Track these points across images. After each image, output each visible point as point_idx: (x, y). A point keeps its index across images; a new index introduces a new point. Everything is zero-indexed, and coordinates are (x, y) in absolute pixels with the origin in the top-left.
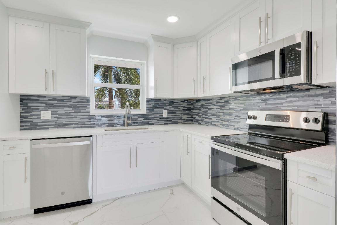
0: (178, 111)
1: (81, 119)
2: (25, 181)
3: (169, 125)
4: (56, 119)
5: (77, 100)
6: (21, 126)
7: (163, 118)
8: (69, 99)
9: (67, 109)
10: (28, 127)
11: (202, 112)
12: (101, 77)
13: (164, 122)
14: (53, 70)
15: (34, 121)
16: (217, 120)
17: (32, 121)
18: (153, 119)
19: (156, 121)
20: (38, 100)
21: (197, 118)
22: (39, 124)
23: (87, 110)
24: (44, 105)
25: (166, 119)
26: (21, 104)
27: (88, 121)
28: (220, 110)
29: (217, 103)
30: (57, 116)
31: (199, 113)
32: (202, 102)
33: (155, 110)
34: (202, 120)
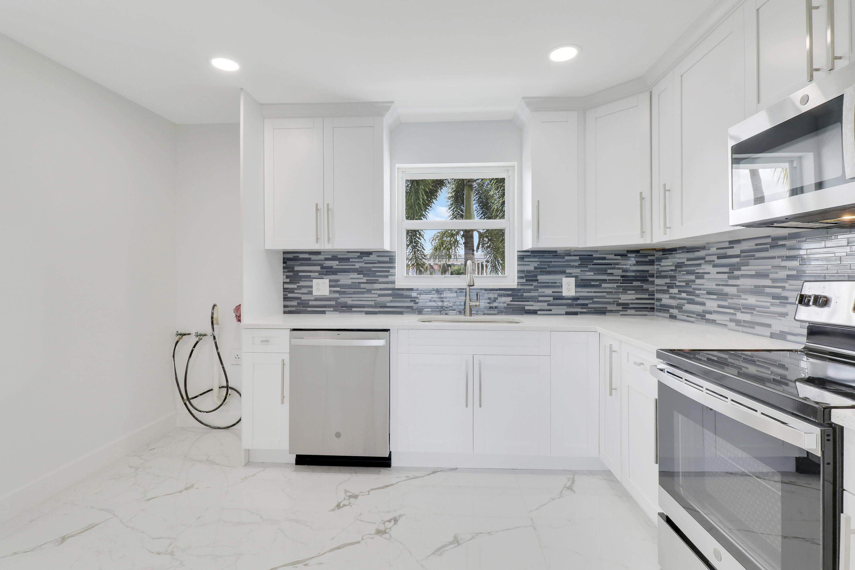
0: (606, 280)
1: (380, 295)
2: (283, 403)
3: (579, 316)
4: (337, 295)
5: (373, 257)
6: (285, 306)
7: (563, 298)
8: (359, 257)
9: (355, 275)
10: (294, 309)
11: (678, 284)
12: (450, 202)
13: (565, 309)
14: (328, 204)
15: (304, 297)
16: (719, 306)
17: (300, 298)
18: (535, 299)
19: (544, 306)
20: (309, 259)
21: (666, 300)
22: (311, 303)
23: (390, 278)
24: (318, 268)
25: (570, 301)
26: (284, 268)
27: (391, 301)
28: (729, 278)
29: (718, 258)
30: (338, 289)
31: (670, 286)
32: (678, 256)
33: (539, 277)
34: (679, 307)
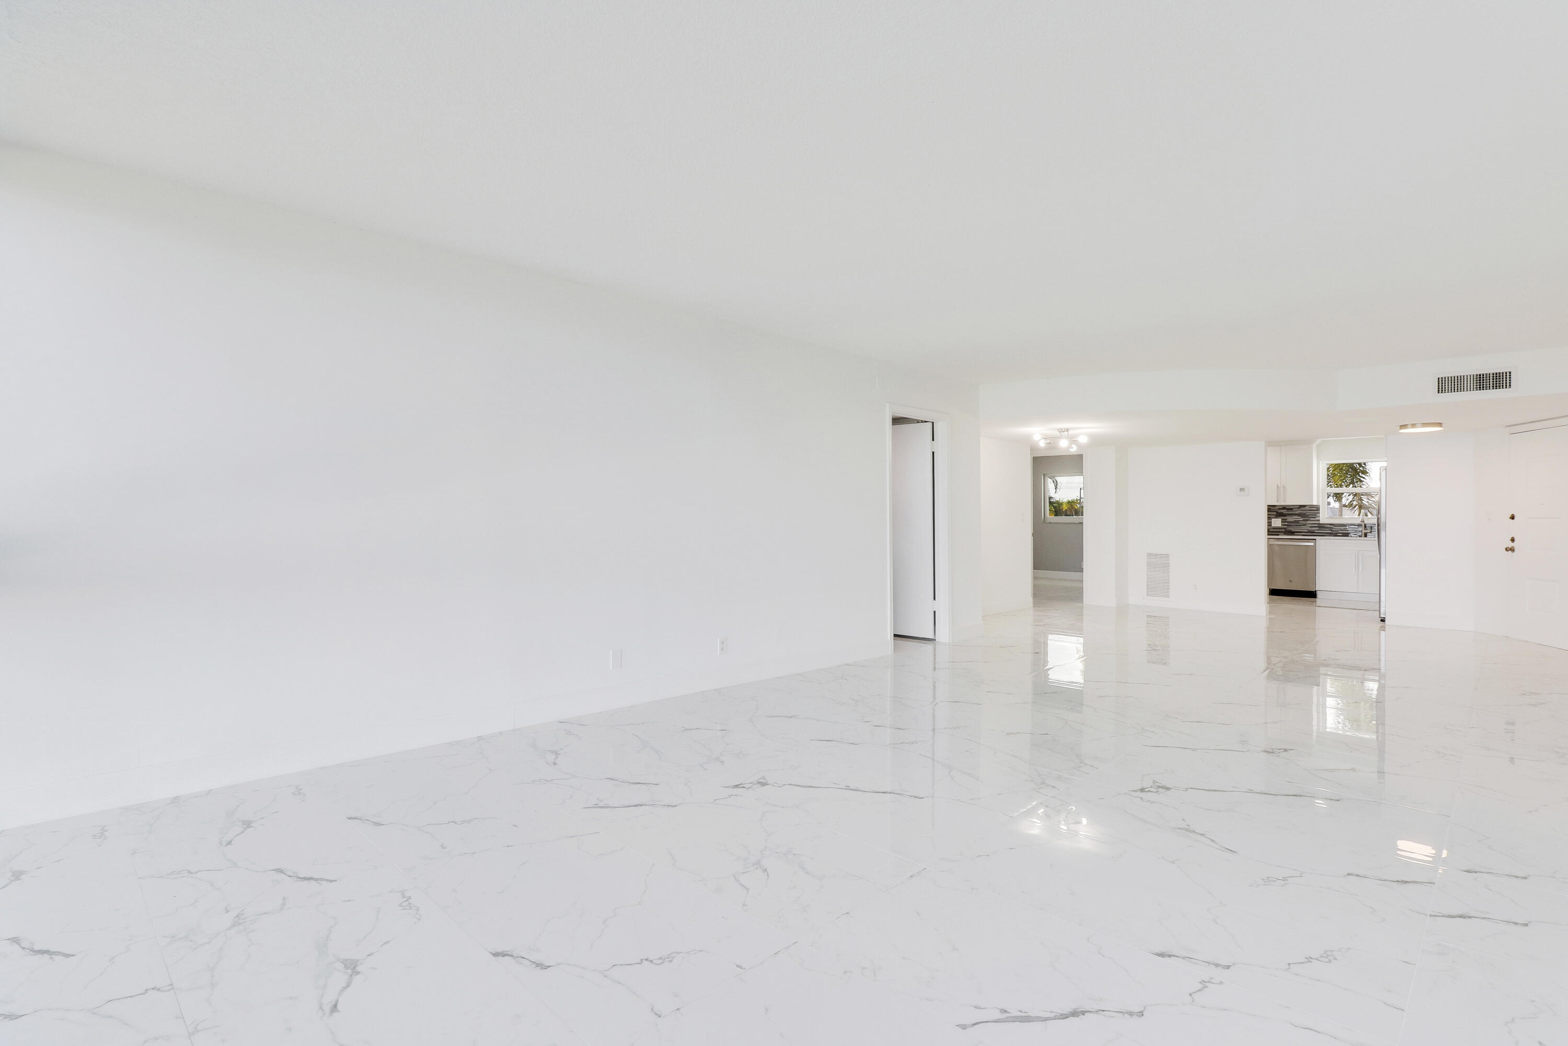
1: (1311, 527)
4: (1286, 527)
5: (1307, 508)
8: (1298, 508)
9: (1296, 517)
20: (1272, 509)
22: (1271, 530)
23: (1317, 518)
24: (1275, 513)
27: (1318, 530)
30: (1286, 523)
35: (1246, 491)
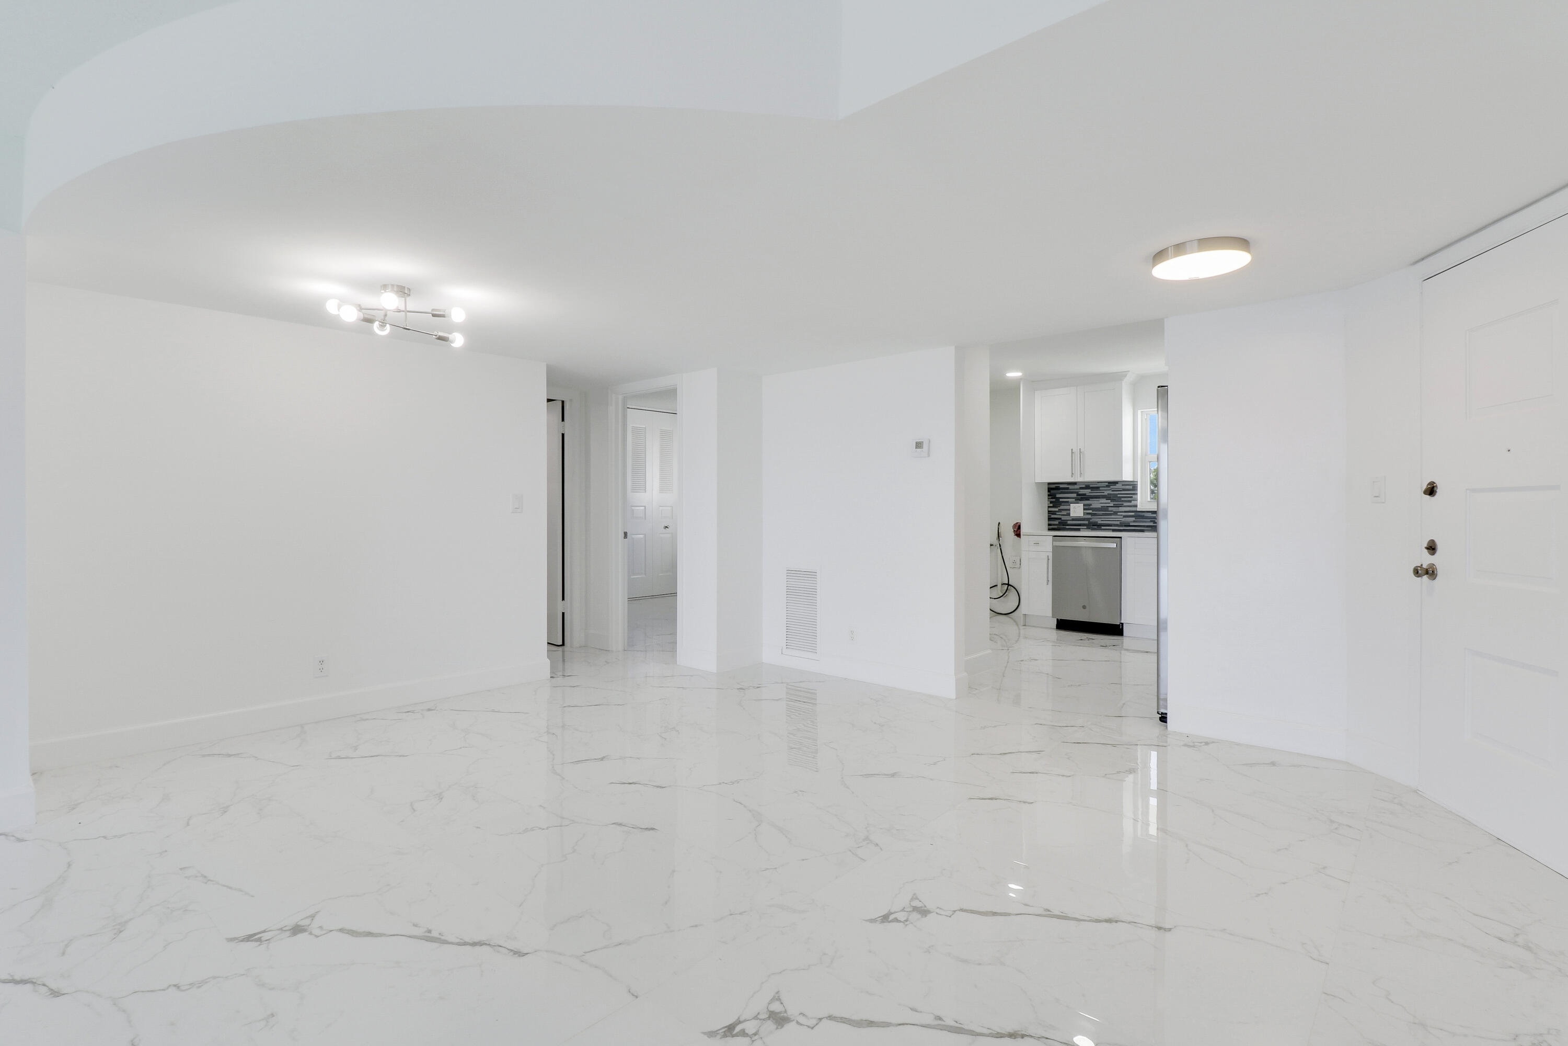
1: (1125, 516)
4: (1089, 516)
5: (1118, 486)
6: (1049, 525)
8: (1107, 486)
9: (1104, 501)
10: (1056, 527)
14: (1080, 449)
15: (1064, 518)
17: (1060, 519)
20: (1068, 488)
22: (1069, 522)
23: (1133, 503)
24: (1075, 495)
26: (1049, 495)
27: (1134, 521)
30: (1091, 511)
35: (925, 446)
